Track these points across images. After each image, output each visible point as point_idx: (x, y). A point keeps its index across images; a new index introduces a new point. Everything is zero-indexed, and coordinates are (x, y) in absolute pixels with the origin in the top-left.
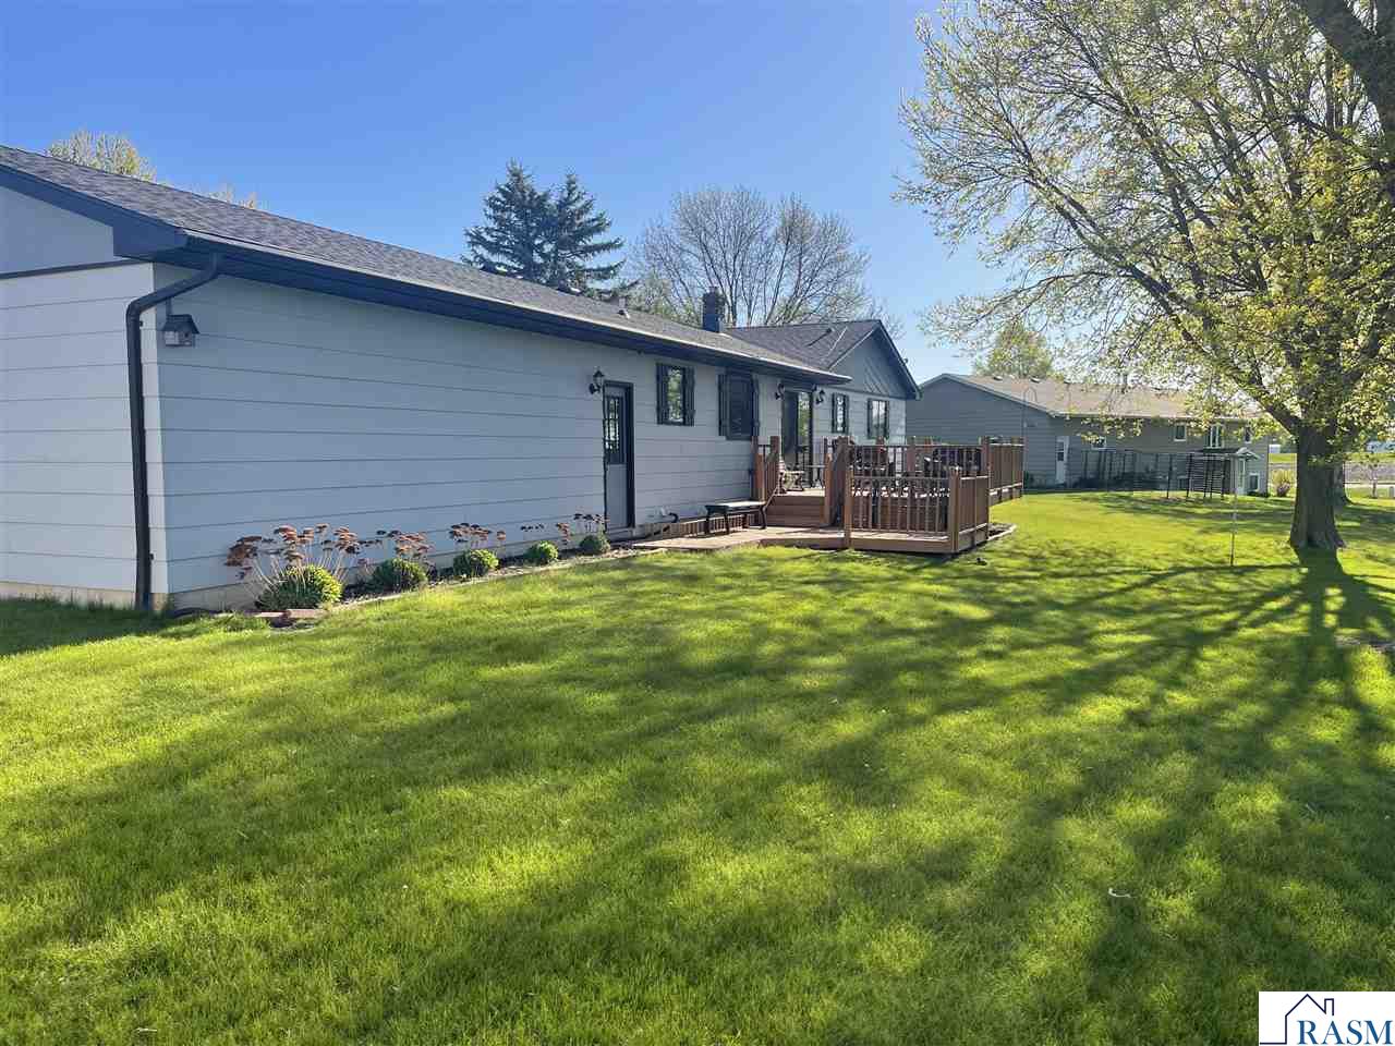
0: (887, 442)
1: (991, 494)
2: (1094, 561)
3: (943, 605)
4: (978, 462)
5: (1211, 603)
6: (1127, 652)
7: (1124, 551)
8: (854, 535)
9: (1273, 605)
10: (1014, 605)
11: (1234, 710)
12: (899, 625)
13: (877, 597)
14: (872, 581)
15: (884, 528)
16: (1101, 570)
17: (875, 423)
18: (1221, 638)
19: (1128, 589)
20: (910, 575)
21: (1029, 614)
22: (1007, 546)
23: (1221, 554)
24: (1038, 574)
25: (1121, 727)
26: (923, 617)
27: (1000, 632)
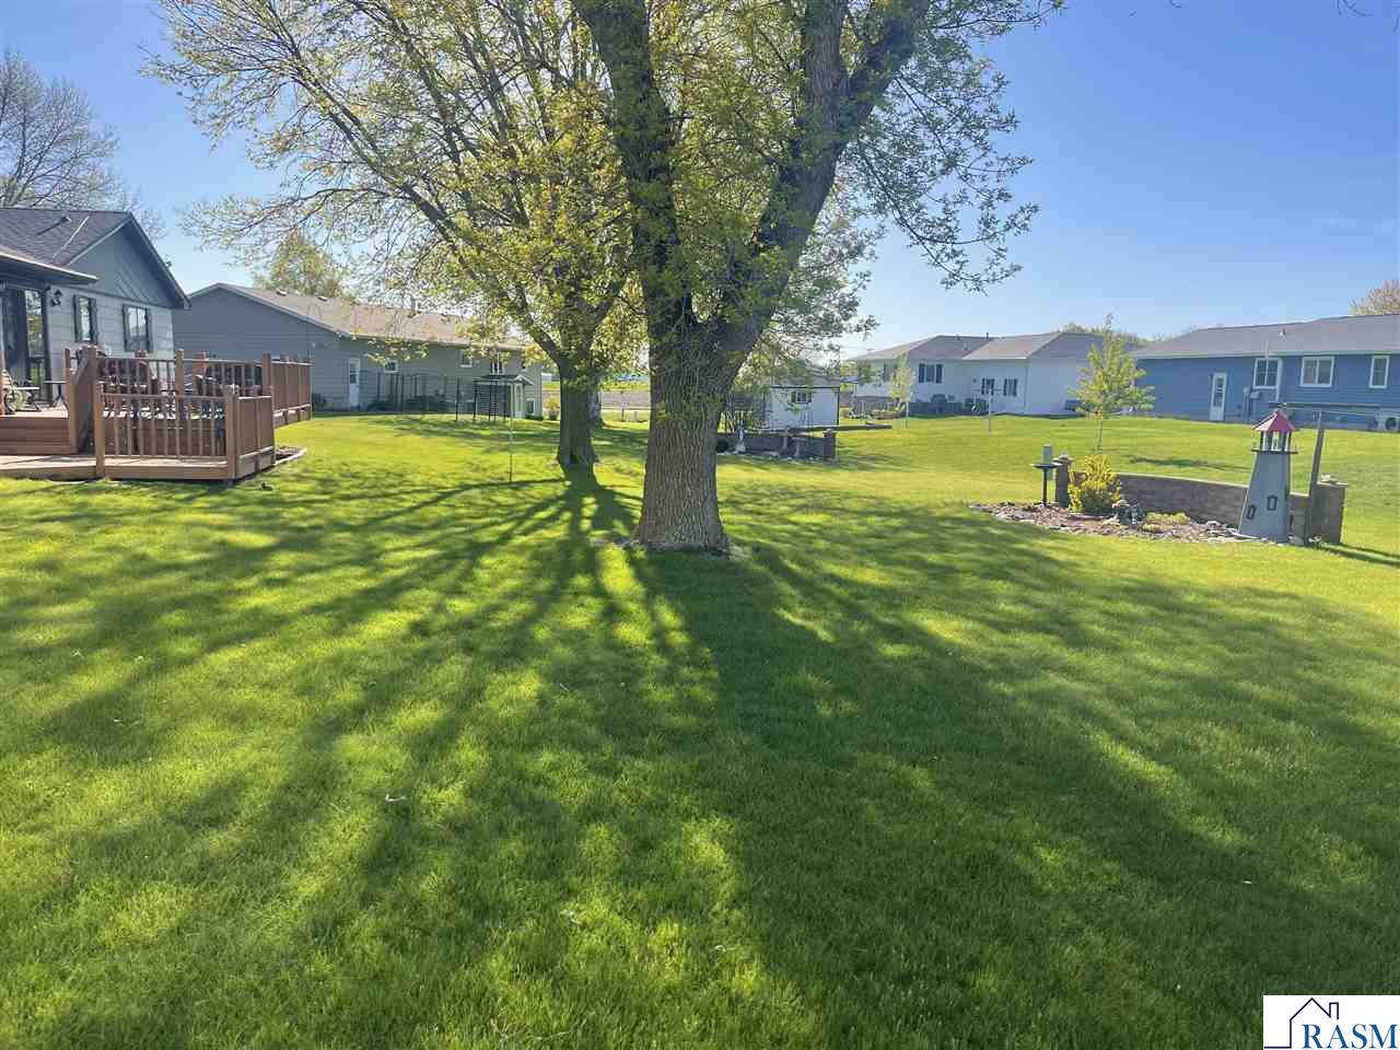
0: (148, 356)
1: (276, 416)
2: (385, 483)
3: (218, 535)
4: (259, 380)
5: (492, 515)
6: (414, 567)
7: (415, 471)
8: (109, 462)
9: (542, 515)
10: (301, 530)
11: (506, 610)
12: (164, 561)
13: (138, 531)
14: (133, 514)
15: (148, 453)
16: (392, 491)
17: (133, 334)
18: (499, 547)
19: (418, 507)
20: (179, 505)
21: (317, 538)
22: (296, 471)
23: (501, 472)
24: (327, 497)
25: (405, 639)
26: (196, 550)
27: (285, 558)
